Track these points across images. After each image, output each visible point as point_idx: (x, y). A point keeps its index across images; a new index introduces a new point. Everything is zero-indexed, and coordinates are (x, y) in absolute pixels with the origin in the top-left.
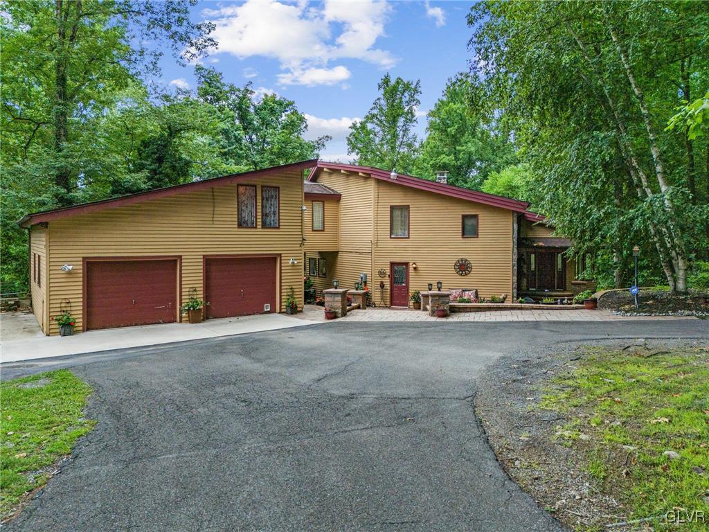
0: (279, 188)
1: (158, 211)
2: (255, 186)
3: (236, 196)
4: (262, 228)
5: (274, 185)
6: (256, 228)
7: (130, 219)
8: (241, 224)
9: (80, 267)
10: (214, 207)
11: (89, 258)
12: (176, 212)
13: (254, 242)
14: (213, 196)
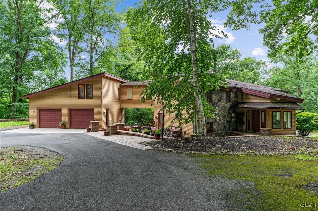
0: (93, 84)
1: (55, 94)
2: (84, 84)
3: (78, 88)
4: (87, 98)
5: (91, 83)
6: (84, 98)
7: (48, 97)
8: (80, 97)
9: (36, 110)
10: (71, 92)
11: (39, 108)
12: (60, 94)
13: (84, 104)
14: (71, 88)
